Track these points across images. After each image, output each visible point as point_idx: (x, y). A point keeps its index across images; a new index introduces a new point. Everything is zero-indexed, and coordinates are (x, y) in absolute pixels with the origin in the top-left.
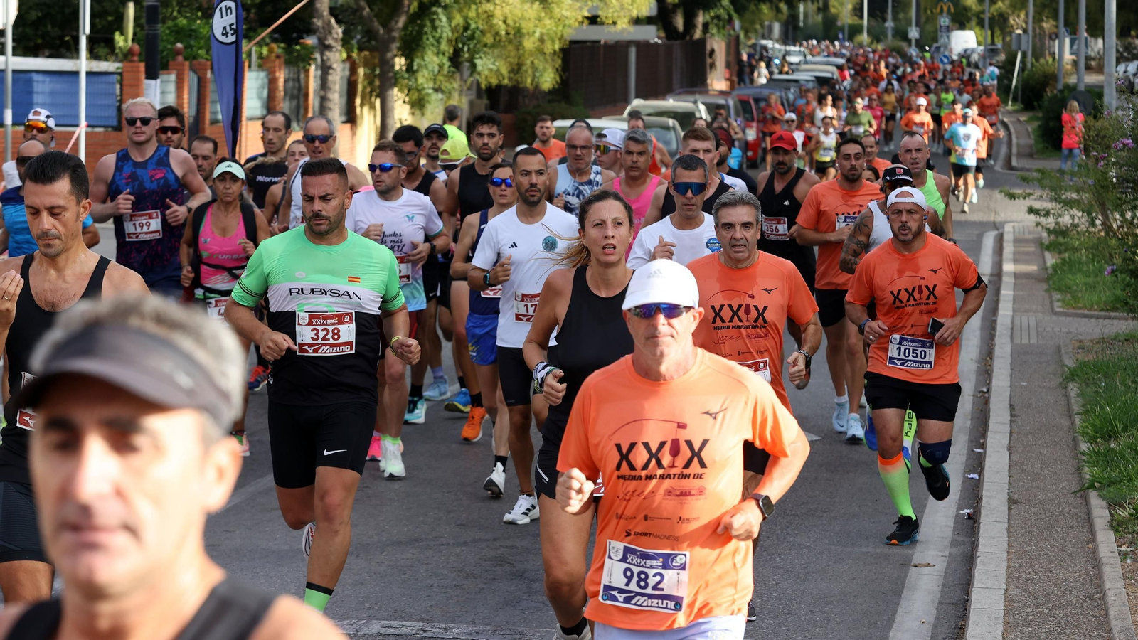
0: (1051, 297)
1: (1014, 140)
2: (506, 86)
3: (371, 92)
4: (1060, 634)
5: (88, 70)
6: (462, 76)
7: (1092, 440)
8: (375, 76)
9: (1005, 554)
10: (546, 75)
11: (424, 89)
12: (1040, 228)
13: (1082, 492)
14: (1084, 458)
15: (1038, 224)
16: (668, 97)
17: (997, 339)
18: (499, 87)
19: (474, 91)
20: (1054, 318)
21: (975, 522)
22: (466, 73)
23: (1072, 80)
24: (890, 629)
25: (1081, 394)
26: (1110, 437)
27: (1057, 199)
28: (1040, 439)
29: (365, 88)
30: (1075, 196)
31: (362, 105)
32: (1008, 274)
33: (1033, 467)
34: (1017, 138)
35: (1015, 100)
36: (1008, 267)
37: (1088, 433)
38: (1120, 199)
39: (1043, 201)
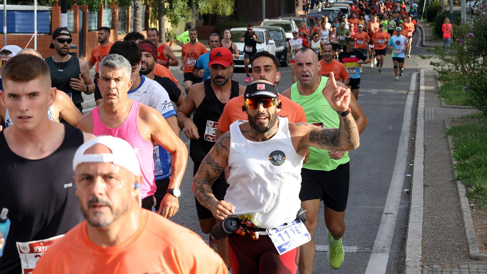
0: (440, 100)
1: (424, 34)
2: (211, 14)
3: (155, 17)
4: (446, 241)
5: (38, 10)
6: (192, 10)
7: (458, 160)
8: (156, 11)
9: (422, 208)
10: (228, 9)
11: (177, 16)
12: (435, 71)
13: (454, 181)
14: (455, 167)
15: (434, 69)
16: (279, 18)
17: (418, 118)
18: (208, 14)
19: (198, 16)
20: (442, 109)
21: (410, 194)
22: (194, 9)
23: (448, 9)
24: (375, 239)
25: (454, 140)
26: (466, 158)
27: (442, 58)
28: (436, 160)
29: (152, 16)
30: (450, 57)
31: (151, 23)
32: (422, 90)
33: (433, 171)
34: (425, 33)
35: (424, 17)
36: (422, 87)
37: (456, 157)
38: (469, 58)
39: (437, 60)
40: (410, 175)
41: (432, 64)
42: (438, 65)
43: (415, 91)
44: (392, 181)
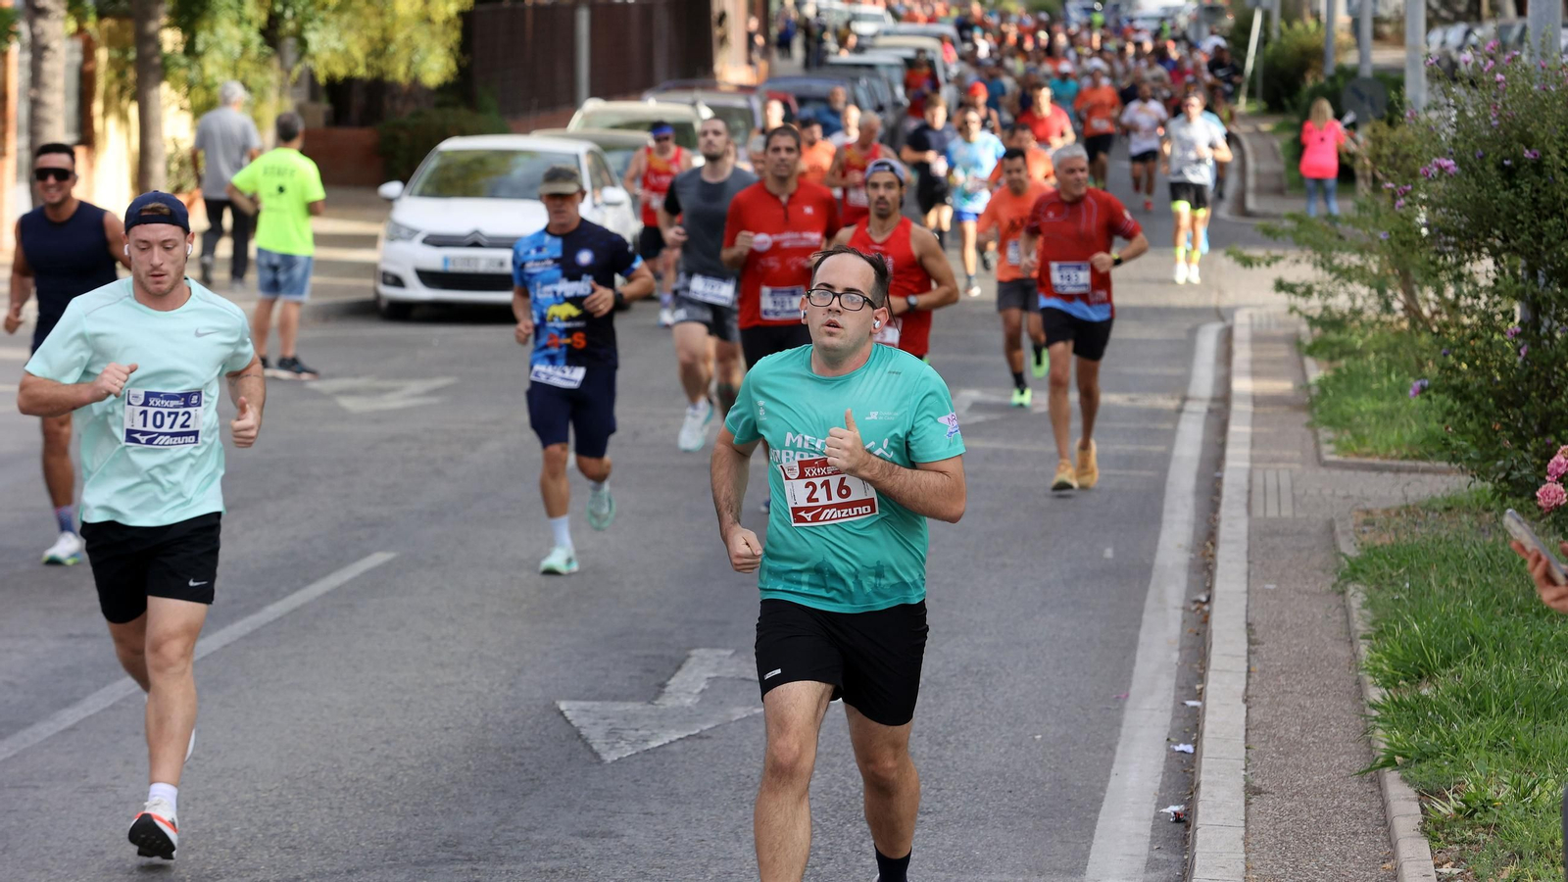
0: (1316, 435)
1: (1251, 164)
2: (361, 80)
3: (121, 91)
6: (282, 61)
7: (1389, 682)
8: (129, 63)
10: (431, 59)
12: (1295, 315)
13: (1373, 773)
14: (1375, 713)
15: (1292, 309)
16: (646, 95)
17: (1224, 511)
18: (349, 81)
19: (304, 90)
20: (1323, 472)
21: (1188, 827)
22: (291, 56)
23: (1351, 59)
25: (1370, 604)
26: (1421, 676)
27: (1326, 265)
28: (1299, 682)
29: (110, 83)
30: (1355, 260)
31: (105, 114)
32: (1242, 398)
33: (1287, 730)
34: (1257, 160)
35: (1251, 95)
36: (1242, 385)
37: (1381, 671)
38: (1434, 263)
39: (1301, 269)
40: (1189, 748)
41: (1281, 286)
42: (1308, 291)
43: (1214, 399)
44: (1113, 771)
